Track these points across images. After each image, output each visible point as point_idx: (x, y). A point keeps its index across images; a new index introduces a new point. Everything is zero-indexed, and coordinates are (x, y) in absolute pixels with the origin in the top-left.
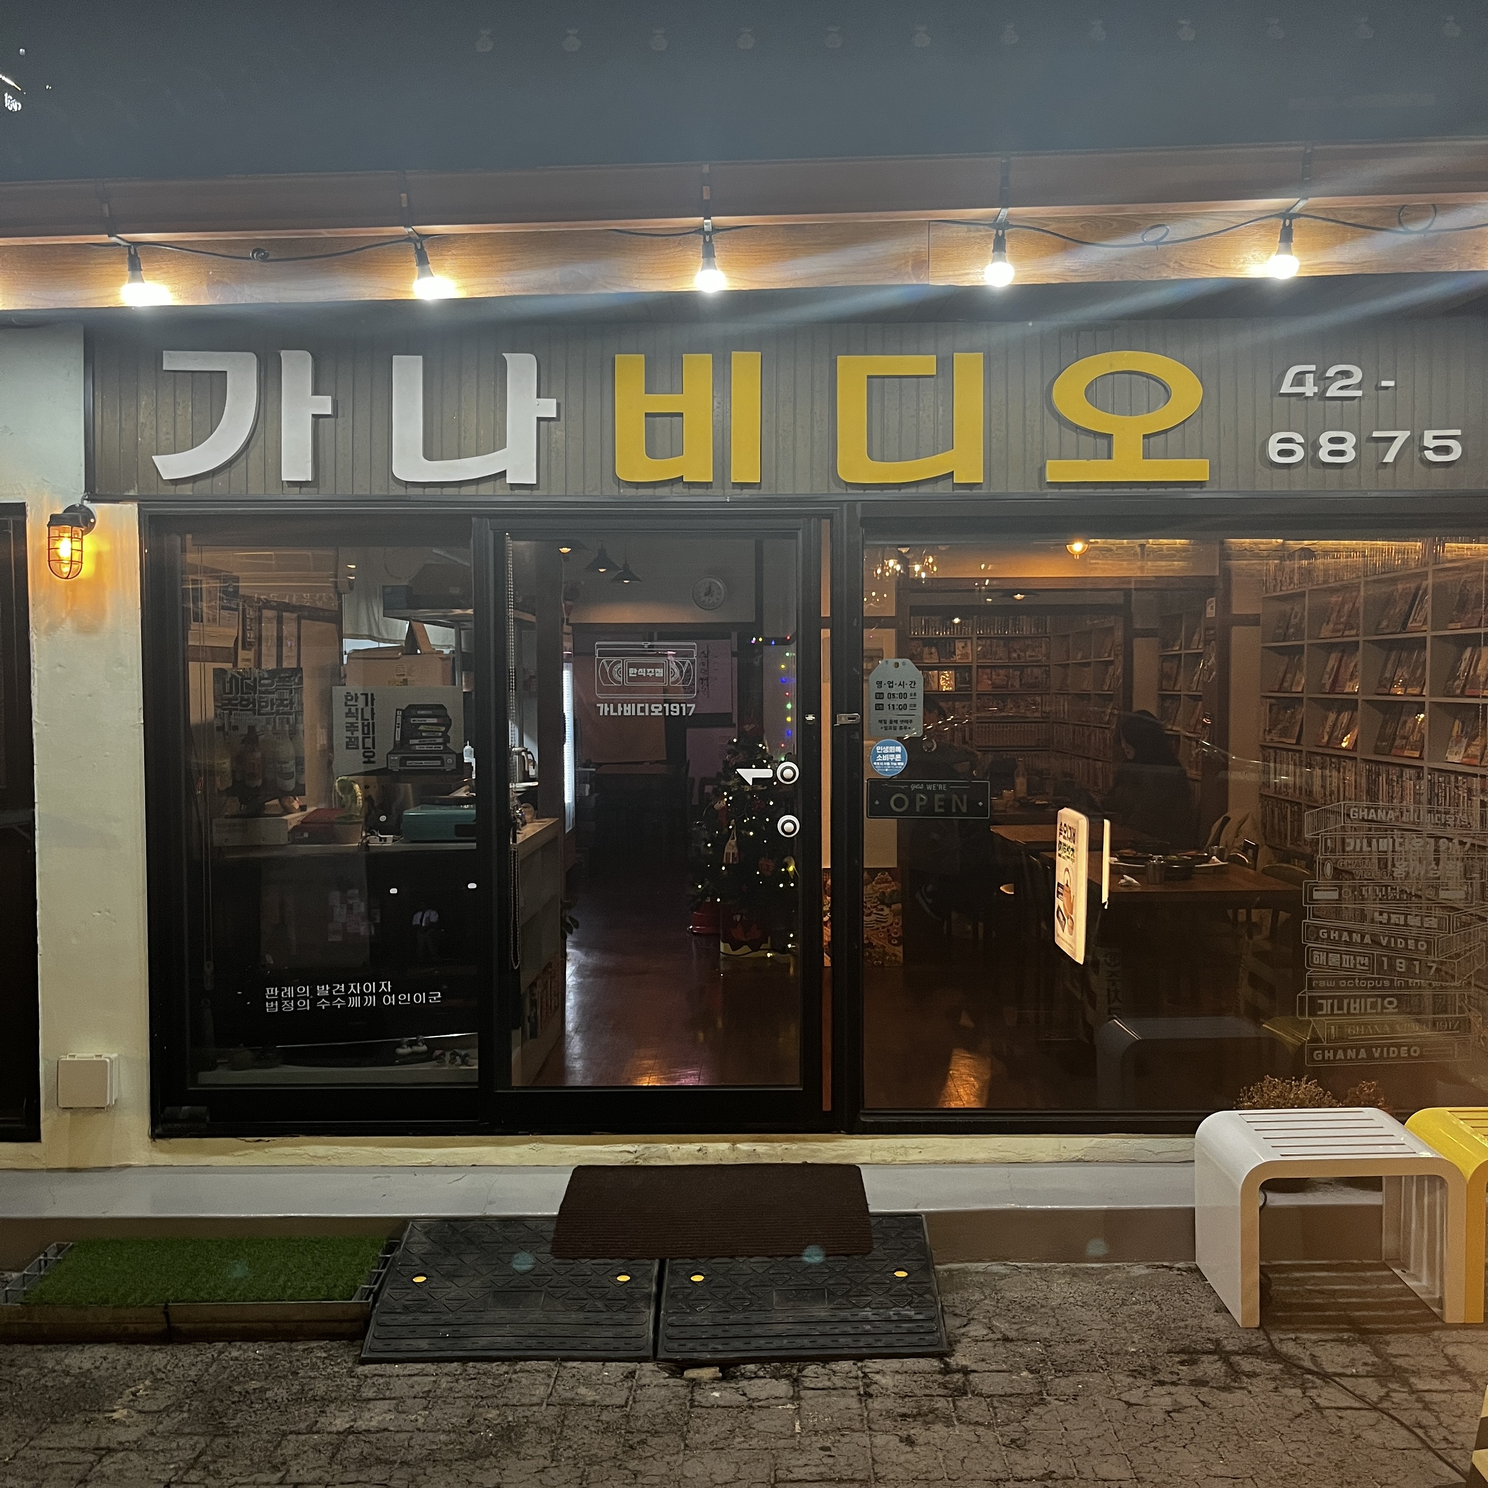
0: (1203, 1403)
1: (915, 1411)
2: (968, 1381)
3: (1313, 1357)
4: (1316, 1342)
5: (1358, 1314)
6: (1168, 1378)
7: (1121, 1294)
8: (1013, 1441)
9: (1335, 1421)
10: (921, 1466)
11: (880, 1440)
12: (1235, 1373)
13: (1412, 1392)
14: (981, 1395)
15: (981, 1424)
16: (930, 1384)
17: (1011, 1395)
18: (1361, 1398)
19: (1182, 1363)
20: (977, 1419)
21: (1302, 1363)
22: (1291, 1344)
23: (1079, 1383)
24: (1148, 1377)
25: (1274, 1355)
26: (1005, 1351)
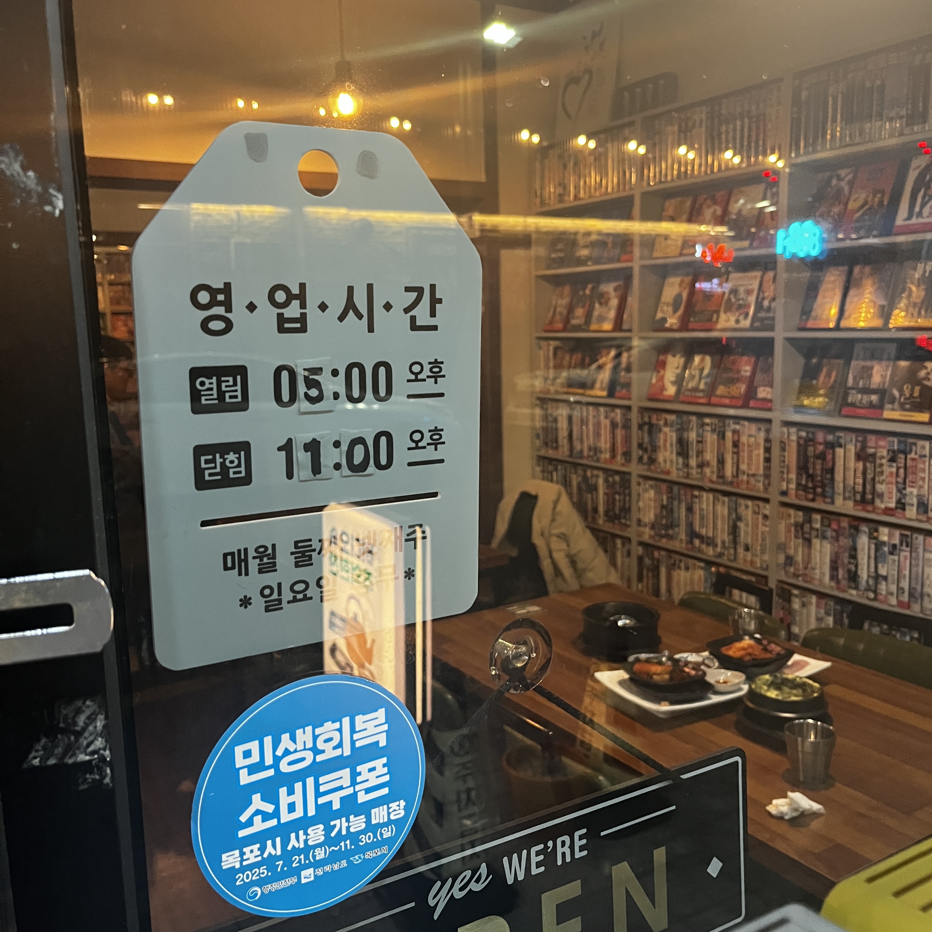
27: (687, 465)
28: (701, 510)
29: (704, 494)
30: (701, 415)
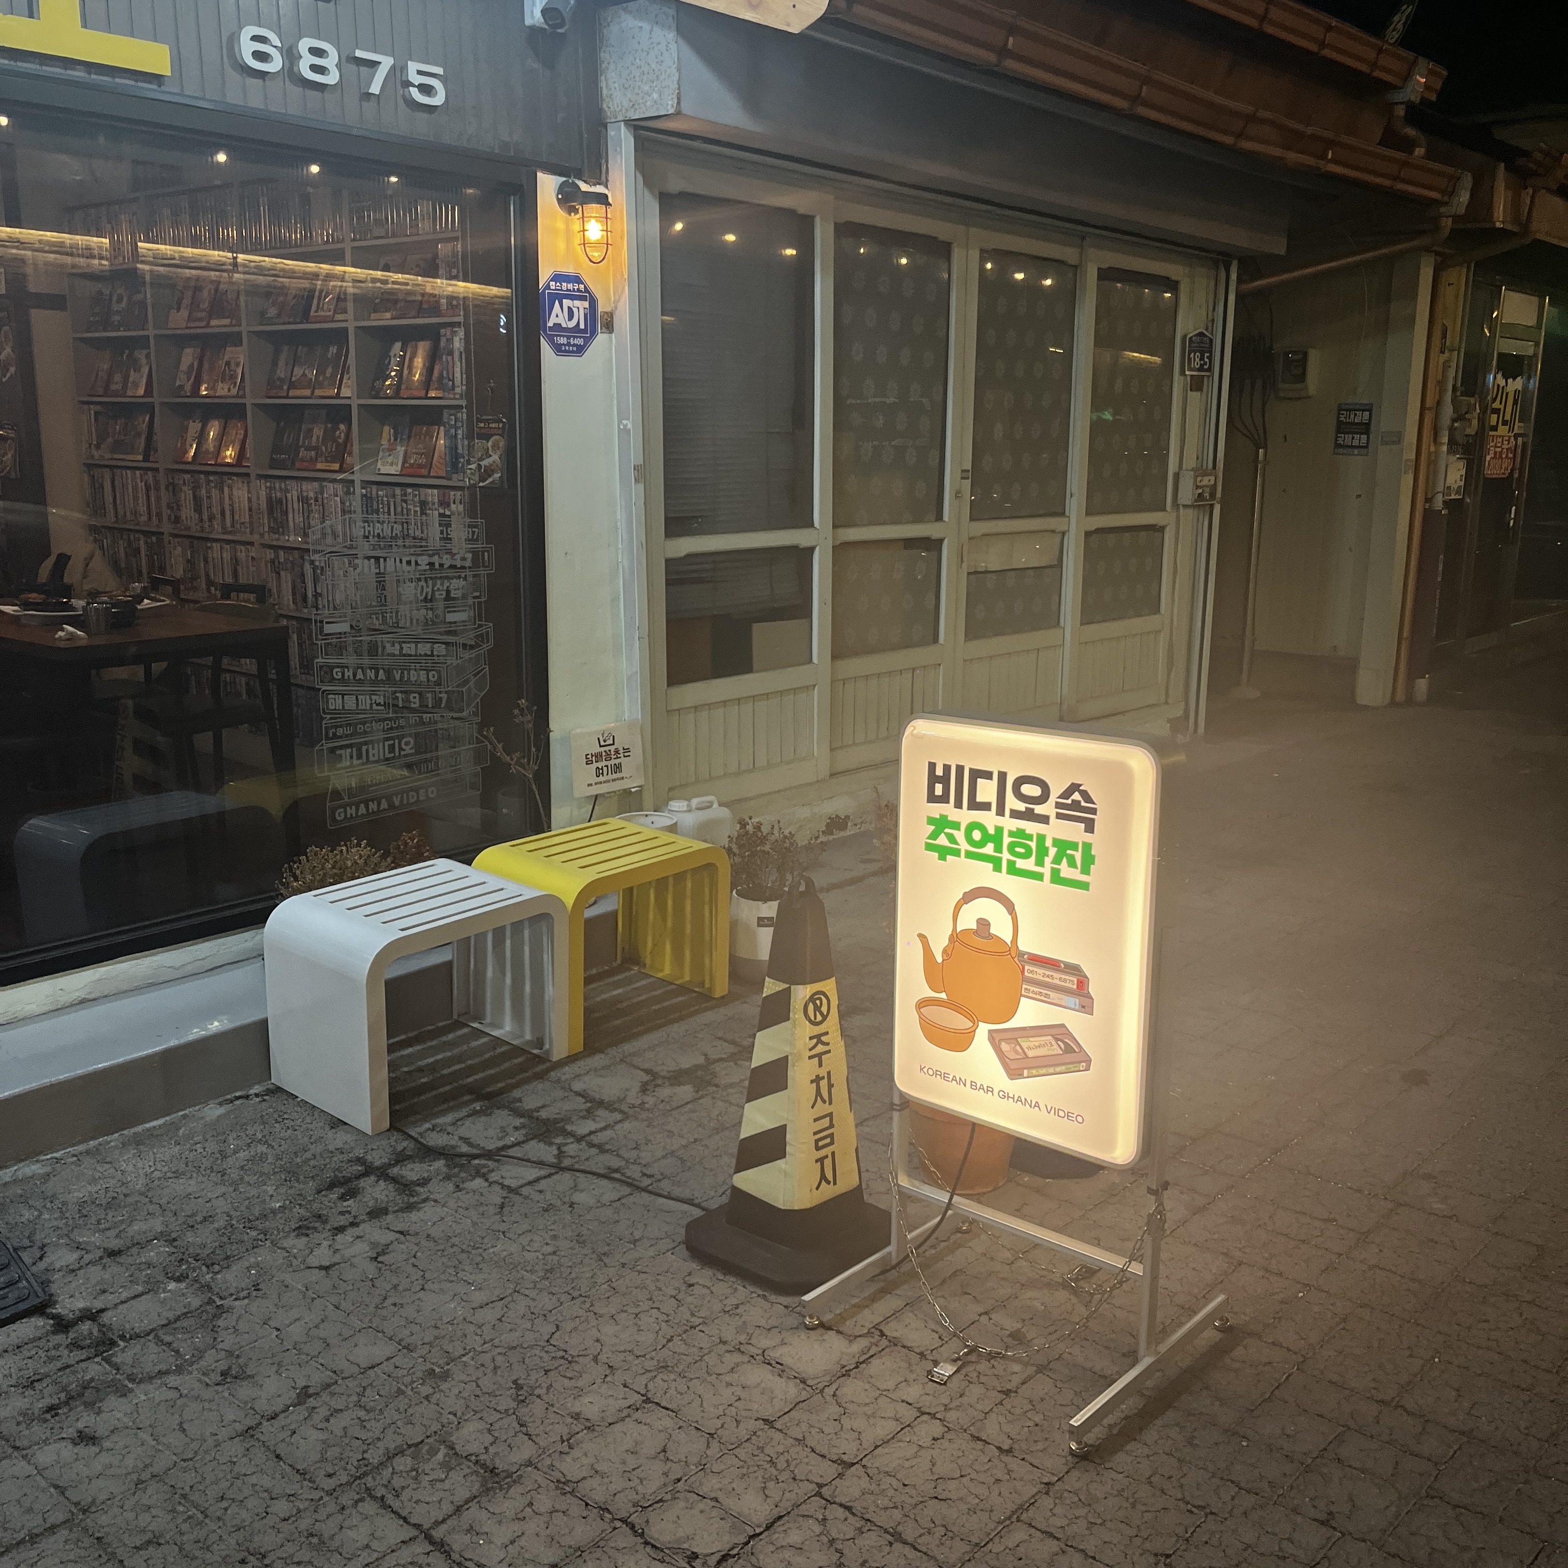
0: (401, 1233)
1: (63, 1396)
2: (104, 1326)
3: (466, 1140)
4: (454, 1124)
5: (470, 1080)
6: (343, 1221)
7: (212, 1147)
8: (224, 1374)
9: (537, 1197)
10: (130, 1462)
11: (45, 1456)
12: (404, 1187)
13: (579, 1139)
14: (138, 1336)
15: (167, 1373)
16: (53, 1353)
17: (177, 1319)
18: (541, 1163)
19: (342, 1198)
20: (157, 1368)
21: (458, 1150)
22: (434, 1135)
23: (248, 1269)
24: (320, 1229)
25: (428, 1153)
26: (124, 1269)
27: (201, 520)
28: (213, 559)
29: (214, 544)
30: (207, 473)
